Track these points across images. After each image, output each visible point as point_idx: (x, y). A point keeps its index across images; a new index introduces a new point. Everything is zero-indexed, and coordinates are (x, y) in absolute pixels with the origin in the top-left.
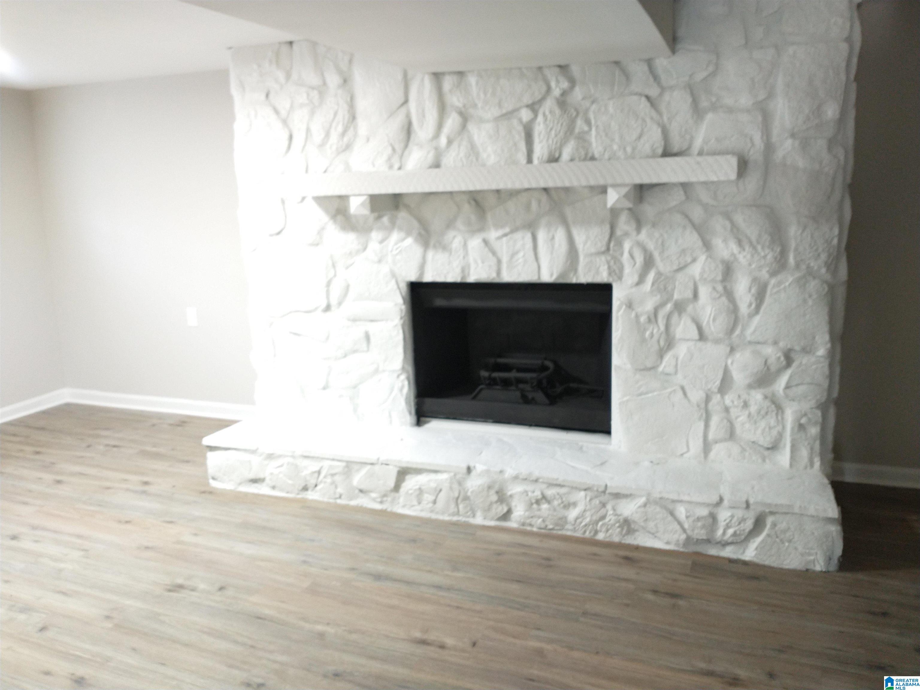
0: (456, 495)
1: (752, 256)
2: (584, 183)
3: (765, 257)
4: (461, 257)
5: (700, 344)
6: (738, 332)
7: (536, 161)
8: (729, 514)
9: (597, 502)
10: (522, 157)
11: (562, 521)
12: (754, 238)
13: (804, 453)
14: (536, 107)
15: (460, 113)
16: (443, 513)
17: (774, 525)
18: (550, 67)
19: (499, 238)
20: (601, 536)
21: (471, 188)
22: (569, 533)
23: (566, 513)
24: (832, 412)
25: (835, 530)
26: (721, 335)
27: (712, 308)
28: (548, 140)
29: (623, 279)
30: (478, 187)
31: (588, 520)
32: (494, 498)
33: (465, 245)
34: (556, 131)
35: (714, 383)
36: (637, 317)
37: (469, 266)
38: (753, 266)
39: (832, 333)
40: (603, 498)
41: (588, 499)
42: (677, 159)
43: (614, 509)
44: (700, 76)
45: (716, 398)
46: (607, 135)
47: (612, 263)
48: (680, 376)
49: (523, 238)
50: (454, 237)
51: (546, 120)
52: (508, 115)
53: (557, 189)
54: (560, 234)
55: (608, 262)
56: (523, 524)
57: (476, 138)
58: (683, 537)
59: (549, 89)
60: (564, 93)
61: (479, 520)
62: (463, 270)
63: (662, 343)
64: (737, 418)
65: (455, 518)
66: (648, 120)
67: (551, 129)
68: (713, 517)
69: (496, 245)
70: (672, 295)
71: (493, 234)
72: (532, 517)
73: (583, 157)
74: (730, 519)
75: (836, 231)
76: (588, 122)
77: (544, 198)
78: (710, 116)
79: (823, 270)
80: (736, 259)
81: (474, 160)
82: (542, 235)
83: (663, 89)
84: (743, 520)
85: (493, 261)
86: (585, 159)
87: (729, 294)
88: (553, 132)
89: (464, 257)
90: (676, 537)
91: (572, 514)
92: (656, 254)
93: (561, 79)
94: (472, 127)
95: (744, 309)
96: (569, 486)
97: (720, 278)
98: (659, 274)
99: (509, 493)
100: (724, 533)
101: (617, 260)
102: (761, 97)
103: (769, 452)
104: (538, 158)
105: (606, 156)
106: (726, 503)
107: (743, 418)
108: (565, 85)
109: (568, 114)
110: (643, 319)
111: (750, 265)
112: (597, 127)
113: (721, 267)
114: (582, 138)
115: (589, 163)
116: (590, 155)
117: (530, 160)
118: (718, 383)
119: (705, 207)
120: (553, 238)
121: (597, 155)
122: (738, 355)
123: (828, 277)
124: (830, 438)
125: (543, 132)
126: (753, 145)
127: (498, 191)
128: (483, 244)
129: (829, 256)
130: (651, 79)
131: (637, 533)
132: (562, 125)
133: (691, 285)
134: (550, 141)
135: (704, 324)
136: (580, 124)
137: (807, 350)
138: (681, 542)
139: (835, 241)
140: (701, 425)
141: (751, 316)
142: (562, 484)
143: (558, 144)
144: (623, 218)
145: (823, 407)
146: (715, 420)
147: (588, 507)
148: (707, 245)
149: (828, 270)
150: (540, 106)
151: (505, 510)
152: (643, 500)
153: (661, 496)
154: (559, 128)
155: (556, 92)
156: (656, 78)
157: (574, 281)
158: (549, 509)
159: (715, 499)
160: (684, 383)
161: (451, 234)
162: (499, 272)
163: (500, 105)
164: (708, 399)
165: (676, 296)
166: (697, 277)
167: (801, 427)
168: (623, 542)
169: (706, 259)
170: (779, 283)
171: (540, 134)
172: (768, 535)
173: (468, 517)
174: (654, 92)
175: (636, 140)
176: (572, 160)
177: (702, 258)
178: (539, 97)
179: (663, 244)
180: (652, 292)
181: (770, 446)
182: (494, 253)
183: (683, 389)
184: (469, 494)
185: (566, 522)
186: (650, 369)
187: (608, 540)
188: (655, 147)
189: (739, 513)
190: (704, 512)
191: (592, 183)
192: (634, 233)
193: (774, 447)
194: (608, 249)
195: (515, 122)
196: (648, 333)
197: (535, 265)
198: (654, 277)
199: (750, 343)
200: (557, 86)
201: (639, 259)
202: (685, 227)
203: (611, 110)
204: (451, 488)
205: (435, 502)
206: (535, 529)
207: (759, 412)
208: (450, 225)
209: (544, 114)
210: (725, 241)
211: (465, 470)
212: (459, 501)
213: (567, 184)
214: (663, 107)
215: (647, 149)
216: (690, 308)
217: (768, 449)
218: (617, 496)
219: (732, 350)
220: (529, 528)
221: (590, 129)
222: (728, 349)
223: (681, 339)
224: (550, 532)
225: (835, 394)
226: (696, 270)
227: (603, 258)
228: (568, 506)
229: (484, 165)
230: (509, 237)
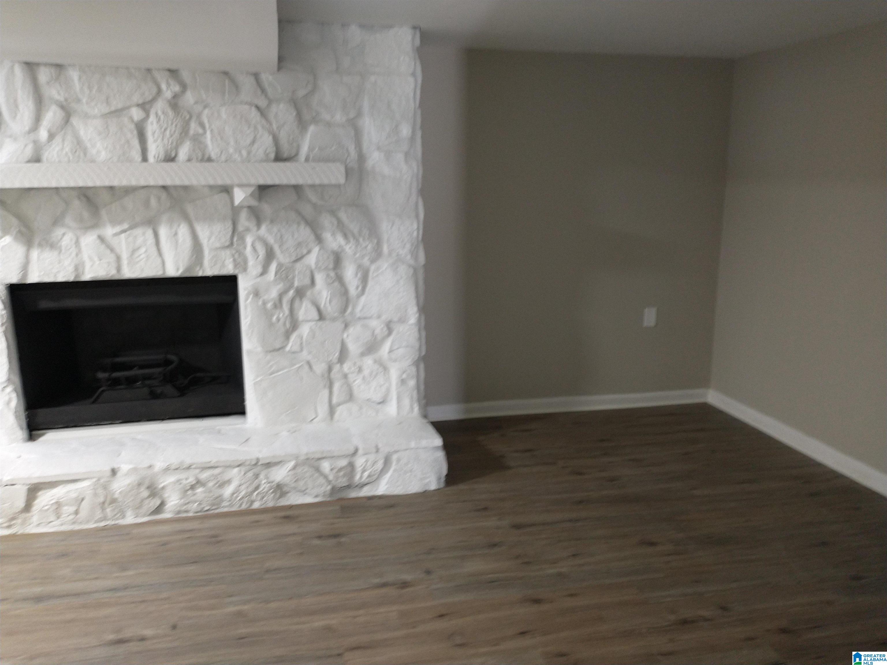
0: (102, 499)
1: (356, 246)
2: (203, 183)
3: (366, 247)
4: (74, 254)
5: (320, 323)
6: (349, 310)
7: (151, 159)
8: (364, 460)
9: (250, 474)
10: (136, 154)
11: (219, 499)
12: (356, 231)
13: (406, 402)
14: (147, 106)
15: (62, 107)
16: (88, 522)
17: (399, 460)
18: (159, 70)
19: (116, 235)
20: (256, 505)
21: (81, 184)
22: (226, 510)
23: (220, 492)
24: (422, 366)
25: (441, 455)
26: (336, 314)
27: (328, 292)
28: (163, 139)
29: (249, 270)
30: (90, 184)
31: (243, 493)
32: (145, 493)
33: (77, 243)
34: (170, 131)
35: (335, 354)
36: (264, 303)
37: (83, 264)
38: (358, 255)
39: (418, 304)
40: (256, 470)
41: (243, 473)
42: (288, 164)
43: (267, 477)
44: (301, 93)
45: (337, 368)
46: (222, 138)
47: (236, 256)
48: (305, 353)
49: (144, 234)
50: (64, 234)
51: (159, 120)
52: (117, 113)
53: (175, 187)
54: (183, 230)
55: (233, 256)
56: (179, 512)
57: (82, 133)
58: (329, 487)
59: (159, 91)
60: (176, 96)
61: (130, 519)
62: (76, 269)
63: (288, 325)
64: (354, 381)
65: (102, 524)
66: (259, 127)
67: (165, 130)
68: (351, 465)
69: (114, 242)
70: (293, 283)
71: (109, 231)
72: (188, 503)
73: (200, 158)
74: (365, 463)
75: (415, 226)
76: (202, 125)
77: (164, 195)
78: (312, 128)
79: (409, 257)
80: (343, 250)
81: (82, 154)
82: (163, 232)
83: (270, 102)
84: (375, 463)
85: (112, 258)
86: (202, 160)
87: (340, 279)
88: (168, 133)
89: (77, 255)
90: (323, 489)
91: (228, 491)
92: (276, 248)
93: (172, 82)
94: (75, 121)
95: (353, 291)
96: (223, 466)
97: (331, 266)
98: (280, 266)
99: (161, 486)
100: (361, 477)
101: (241, 254)
102: (352, 115)
103: (380, 406)
104: (154, 157)
105: (223, 158)
106: (360, 452)
107: (359, 381)
108: (177, 88)
109: (181, 116)
110: (269, 305)
111: (355, 254)
112: (212, 131)
113: (332, 258)
114: (197, 140)
115: (207, 164)
116: (206, 157)
117: (145, 159)
118: (337, 354)
119: (315, 206)
120: (176, 234)
121: (213, 156)
122: (351, 330)
123: (412, 262)
124: (422, 387)
125: (157, 131)
126: (349, 155)
127: (111, 188)
128: (98, 241)
129: (412, 245)
130: (259, 92)
131: (289, 495)
132: (176, 126)
133: (308, 273)
134: (165, 141)
135: (322, 306)
136: (194, 127)
137: (402, 320)
138: (328, 492)
139: (415, 234)
140: (326, 392)
141: (359, 296)
142: (216, 465)
143: (175, 144)
144: (243, 215)
145: (416, 364)
146: (337, 386)
147: (243, 482)
148: (319, 239)
149: (412, 255)
150: (151, 107)
151: (158, 502)
152: (292, 464)
153: (307, 457)
154: (173, 129)
155: (168, 94)
156: (263, 91)
157: (200, 274)
158: (205, 492)
159: (352, 450)
160: (309, 358)
161: (59, 232)
162: (119, 269)
163: (107, 101)
164: (330, 369)
165: (296, 284)
166: (313, 266)
167: (403, 382)
168: (278, 505)
169: (320, 250)
170: (378, 269)
171: (154, 133)
172: (395, 471)
173: (117, 519)
174: (262, 103)
175: (250, 145)
176: (189, 160)
177: (316, 250)
178: (150, 98)
179: (281, 237)
180: (275, 280)
181: (381, 400)
182: (112, 250)
183: (309, 363)
184: (116, 495)
185: (222, 501)
186: (279, 349)
187: (263, 507)
188: (267, 152)
189: (372, 457)
190: (343, 463)
191: (212, 182)
192: (255, 229)
193: (383, 402)
194: (232, 244)
195: (126, 120)
196: (274, 318)
197: (159, 261)
198: (277, 267)
199: (359, 318)
200: (167, 89)
201: (262, 252)
202: (299, 224)
203: (224, 116)
204: (95, 495)
205: (76, 513)
206: (191, 514)
207: (371, 374)
208: (57, 222)
209: (157, 114)
210: (333, 234)
211: (109, 473)
212: (106, 505)
213: (186, 183)
214: (271, 116)
215: (261, 153)
216: (309, 293)
217: (380, 403)
218: (268, 465)
219: (346, 326)
220: (184, 515)
221: (205, 132)
222: (343, 326)
223: (303, 321)
224: (206, 513)
225: (423, 353)
226: (312, 259)
227: (228, 252)
228: (222, 485)
229: (93, 161)
230: (128, 233)
